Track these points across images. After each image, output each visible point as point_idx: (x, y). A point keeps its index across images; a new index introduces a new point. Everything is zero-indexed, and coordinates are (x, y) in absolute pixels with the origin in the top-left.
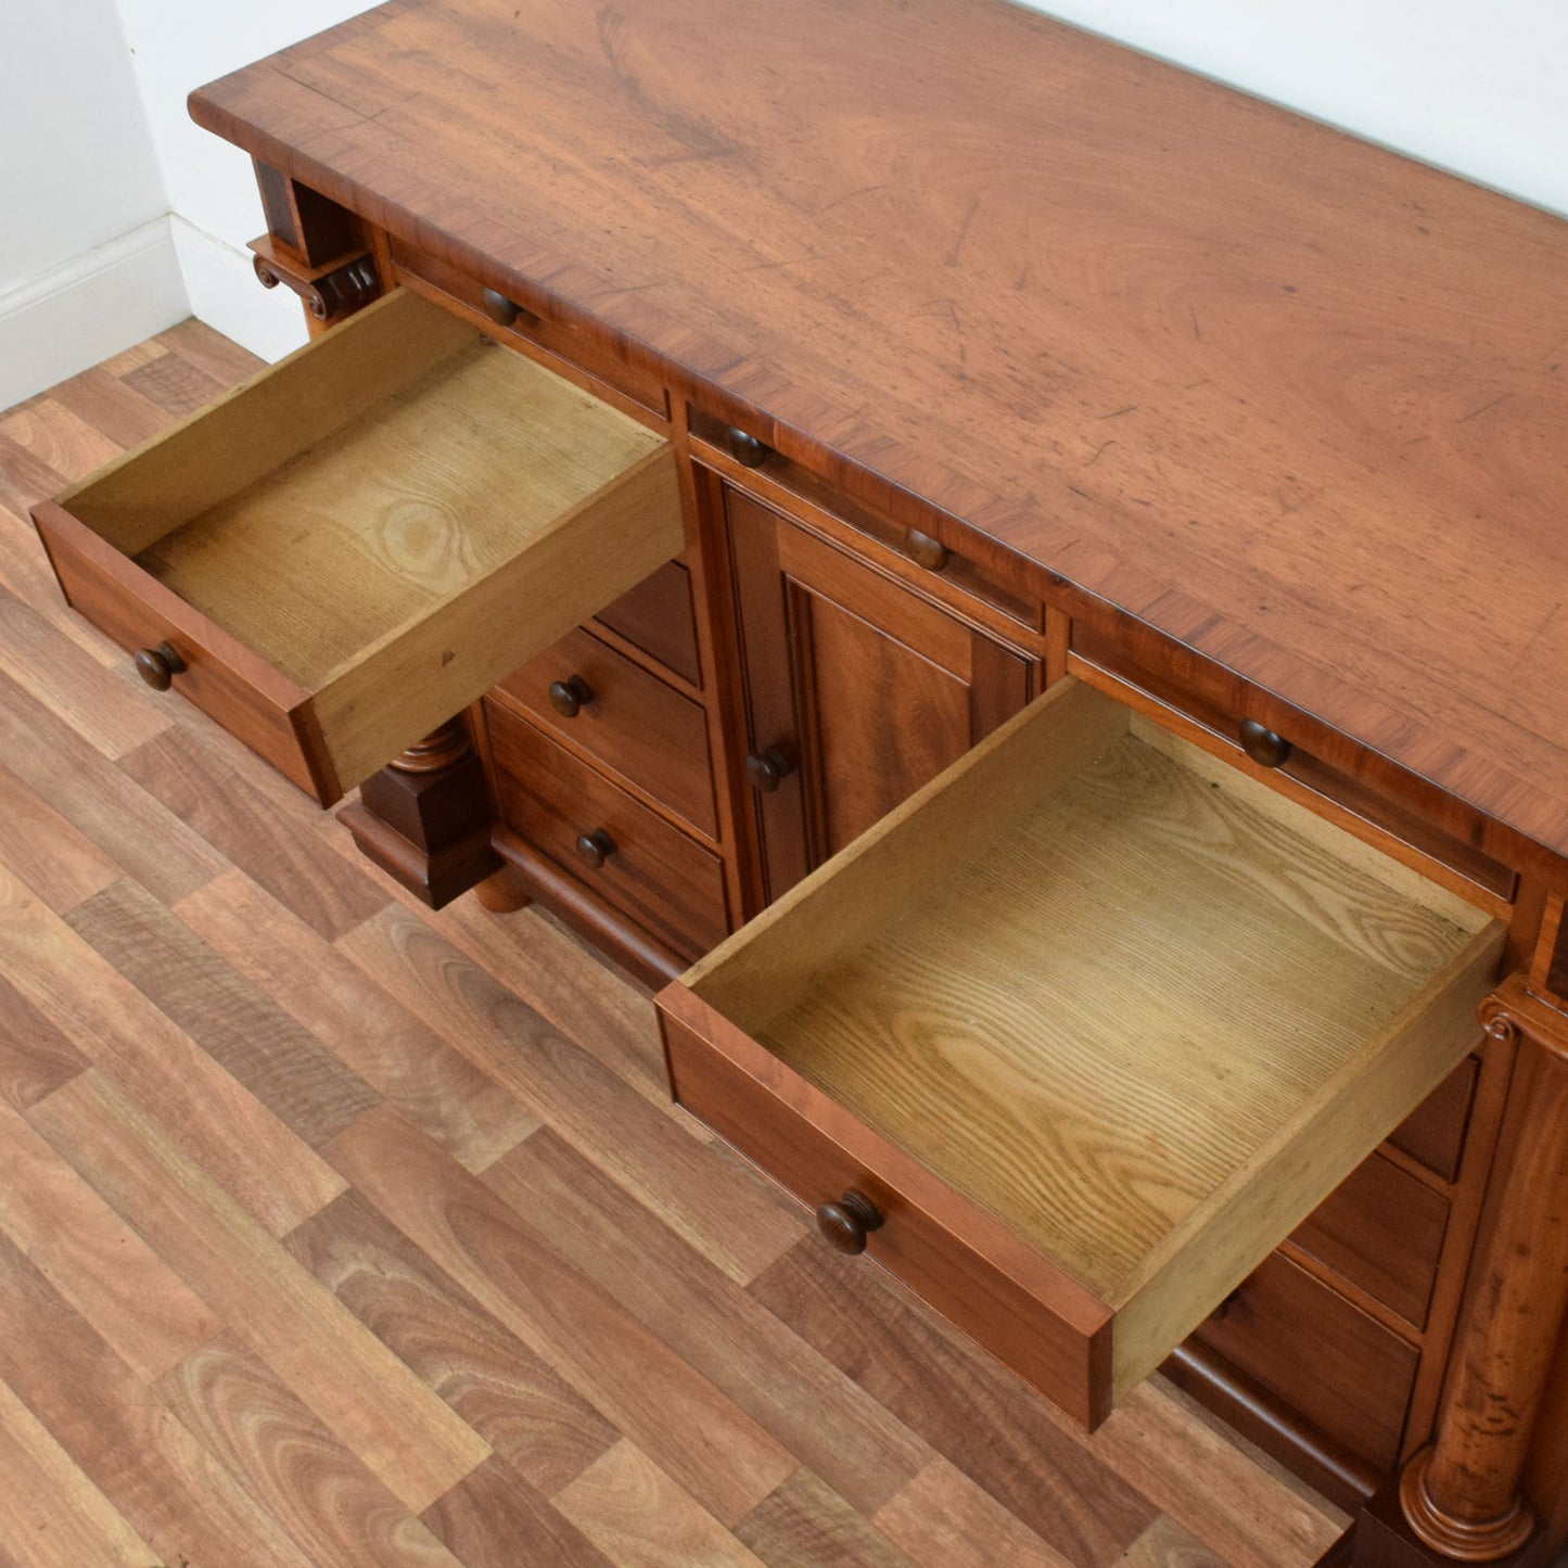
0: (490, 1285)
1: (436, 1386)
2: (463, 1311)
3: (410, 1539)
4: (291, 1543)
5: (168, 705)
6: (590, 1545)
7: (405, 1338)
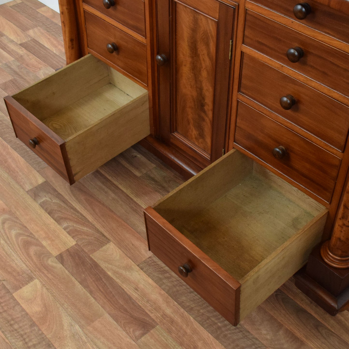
0: (80, 205)
1: (63, 227)
2: (72, 210)
3: (52, 262)
4: (21, 261)
5: (13, 74)
6: (100, 266)
7: (56, 216)
